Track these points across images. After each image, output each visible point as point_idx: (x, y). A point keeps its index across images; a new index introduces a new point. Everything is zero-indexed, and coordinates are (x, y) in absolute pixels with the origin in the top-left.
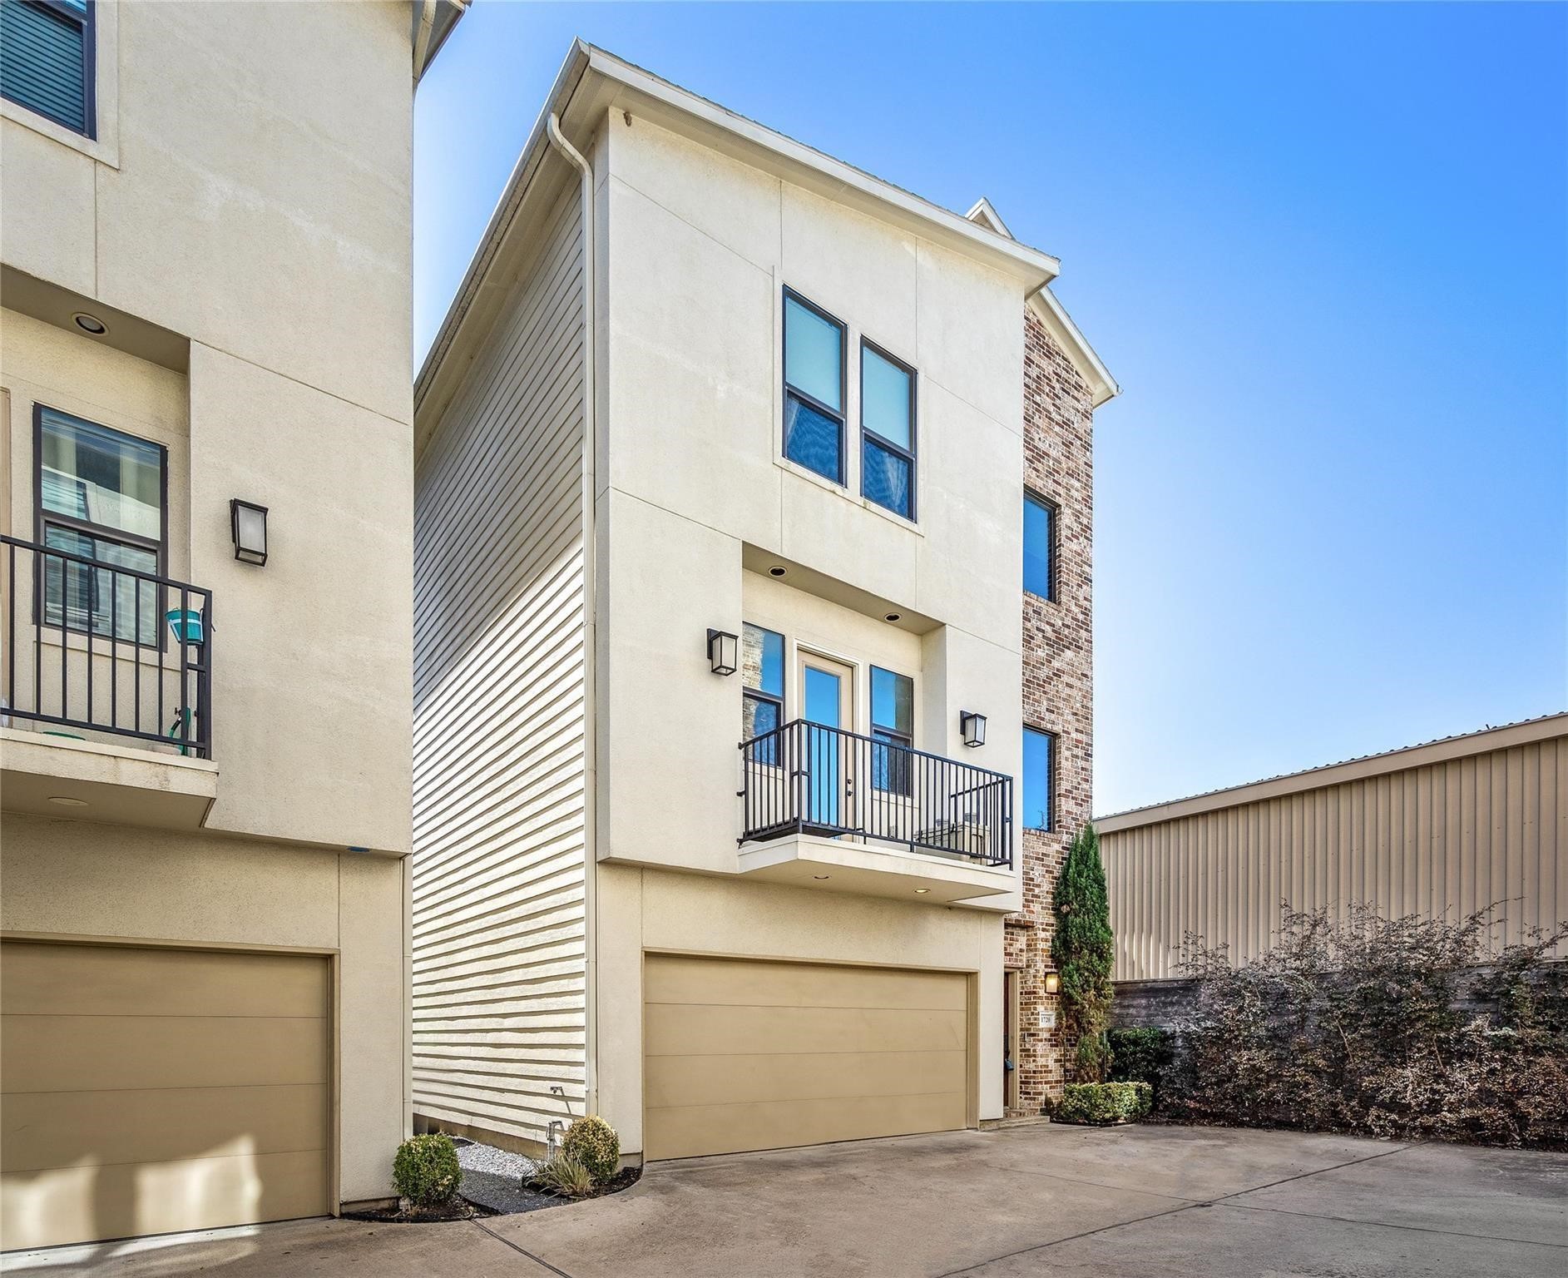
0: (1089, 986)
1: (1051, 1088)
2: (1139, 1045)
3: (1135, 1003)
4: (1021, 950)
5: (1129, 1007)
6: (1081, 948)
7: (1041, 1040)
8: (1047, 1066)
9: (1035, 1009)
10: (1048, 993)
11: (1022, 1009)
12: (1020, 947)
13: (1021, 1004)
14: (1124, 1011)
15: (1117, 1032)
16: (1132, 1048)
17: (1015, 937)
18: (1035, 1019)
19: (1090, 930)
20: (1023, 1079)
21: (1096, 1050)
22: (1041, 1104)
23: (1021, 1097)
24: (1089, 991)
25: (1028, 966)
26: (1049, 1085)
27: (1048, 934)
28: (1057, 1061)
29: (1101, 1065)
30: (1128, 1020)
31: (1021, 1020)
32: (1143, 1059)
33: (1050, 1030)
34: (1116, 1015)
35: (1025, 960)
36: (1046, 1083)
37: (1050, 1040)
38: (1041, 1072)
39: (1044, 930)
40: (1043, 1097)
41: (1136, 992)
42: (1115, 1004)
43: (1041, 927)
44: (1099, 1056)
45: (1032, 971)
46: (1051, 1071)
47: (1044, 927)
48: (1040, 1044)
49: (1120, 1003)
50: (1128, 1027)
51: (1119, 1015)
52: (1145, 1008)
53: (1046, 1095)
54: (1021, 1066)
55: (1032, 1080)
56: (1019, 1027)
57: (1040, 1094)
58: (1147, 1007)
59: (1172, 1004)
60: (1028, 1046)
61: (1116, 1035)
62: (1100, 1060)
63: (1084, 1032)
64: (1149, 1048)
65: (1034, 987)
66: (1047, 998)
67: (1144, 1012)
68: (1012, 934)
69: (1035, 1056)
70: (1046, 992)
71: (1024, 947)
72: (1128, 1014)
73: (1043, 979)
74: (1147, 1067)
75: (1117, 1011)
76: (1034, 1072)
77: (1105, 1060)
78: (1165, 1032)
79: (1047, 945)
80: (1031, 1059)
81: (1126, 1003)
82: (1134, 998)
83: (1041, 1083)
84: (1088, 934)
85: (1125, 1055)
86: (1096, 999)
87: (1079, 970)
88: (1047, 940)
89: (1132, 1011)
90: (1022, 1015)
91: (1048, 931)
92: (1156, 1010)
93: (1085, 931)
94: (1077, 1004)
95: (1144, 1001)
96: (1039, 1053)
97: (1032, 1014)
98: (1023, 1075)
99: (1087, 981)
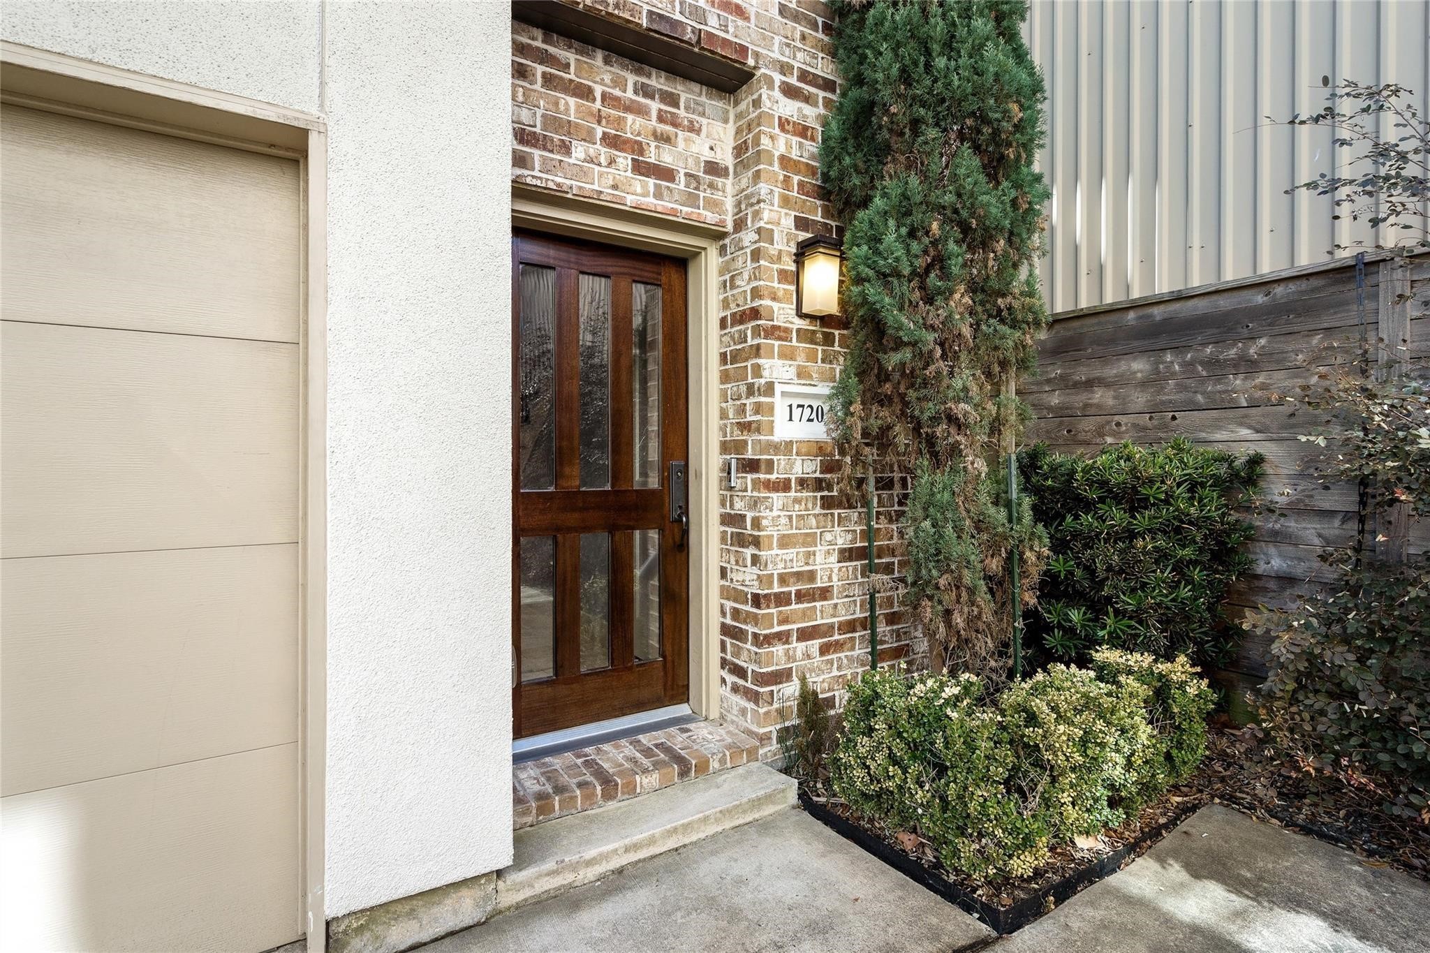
0: (945, 275)
1: (824, 650)
2: (1144, 503)
3: (1110, 372)
4: (713, 168)
5: (1089, 384)
6: (915, 123)
7: (785, 486)
8: (811, 576)
9: (757, 371)
10: (811, 317)
11: (725, 377)
12: (708, 155)
13: (723, 357)
14: (1079, 399)
15: (1058, 458)
16: (1117, 516)
17: (682, 112)
18: (758, 409)
19: (950, 45)
20: (729, 621)
21: (979, 525)
22: (781, 713)
23: (723, 681)
24: (948, 293)
25: (739, 225)
26: (815, 644)
27: (809, 111)
28: (847, 555)
29: (998, 585)
30: (1087, 425)
31: (723, 415)
32: (1162, 557)
33: (820, 449)
34: (1050, 409)
35: (729, 204)
36: (805, 635)
37: (819, 484)
38: (782, 599)
39: (790, 92)
40: (791, 689)
41: (1112, 341)
42: (1049, 381)
43: (778, 78)
44: (993, 547)
45: (748, 237)
46: (825, 593)
47: (793, 81)
48: (777, 498)
49: (1062, 378)
50: (1087, 443)
51: (1062, 412)
52: (1144, 384)
53: (803, 680)
54: (723, 573)
55: (750, 629)
56: (715, 440)
57: (780, 677)
58: (1154, 381)
59: (1249, 366)
60: (739, 506)
61: (1054, 468)
62: (995, 565)
63: (934, 455)
64: (1181, 517)
65: (756, 293)
66: (802, 335)
67: (1140, 399)
68: (672, 100)
69: (756, 542)
70: (801, 315)
71: (726, 157)
72: (1086, 406)
73: (792, 267)
74: (1174, 586)
75: (1055, 400)
76: (757, 600)
77: (1013, 560)
78: (1228, 459)
79: (806, 151)
80: (748, 552)
81: (1081, 374)
82: (1103, 359)
83: (783, 637)
84: (941, 62)
85: (1090, 541)
86: (976, 327)
87: (908, 213)
88: (803, 132)
89: (1099, 396)
90: (724, 397)
91: (807, 99)
92: (1182, 388)
93: (928, 53)
94: (899, 345)
95: (1139, 366)
96: (770, 531)
97: (751, 391)
98: (729, 605)
99: (940, 261)
